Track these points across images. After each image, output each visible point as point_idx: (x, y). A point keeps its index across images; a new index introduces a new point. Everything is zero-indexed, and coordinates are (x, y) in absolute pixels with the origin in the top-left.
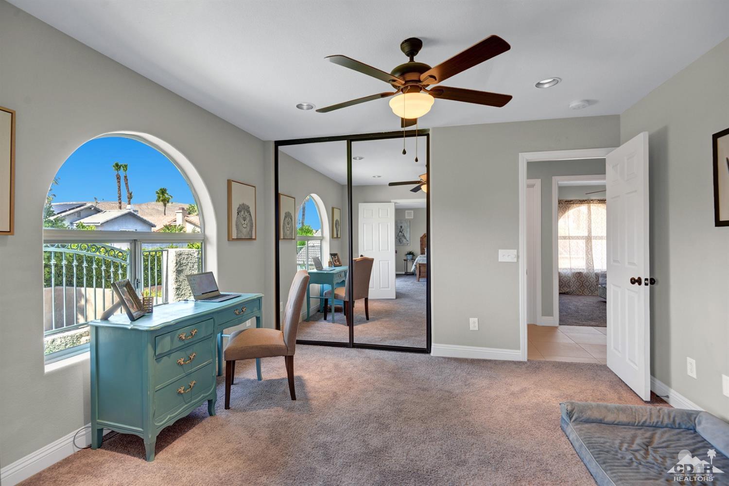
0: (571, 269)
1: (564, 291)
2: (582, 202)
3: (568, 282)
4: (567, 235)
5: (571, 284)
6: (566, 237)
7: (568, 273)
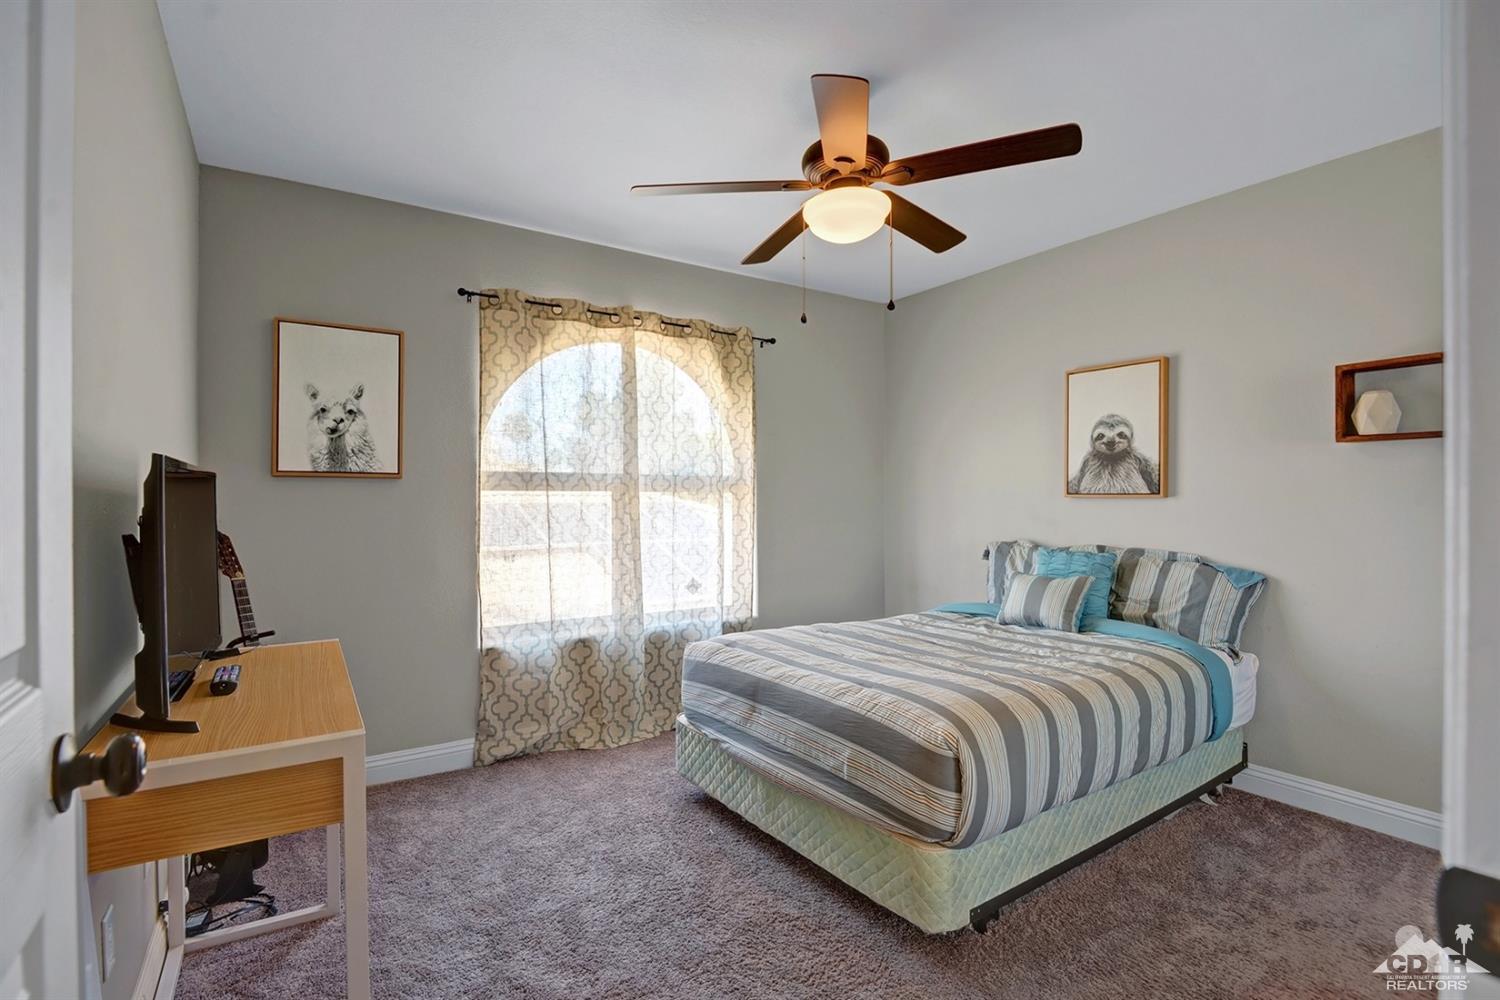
0: (553, 626)
1: (520, 746)
2: (600, 317)
3: (538, 693)
4: (539, 467)
5: (552, 703)
6: (533, 475)
7: (537, 651)
